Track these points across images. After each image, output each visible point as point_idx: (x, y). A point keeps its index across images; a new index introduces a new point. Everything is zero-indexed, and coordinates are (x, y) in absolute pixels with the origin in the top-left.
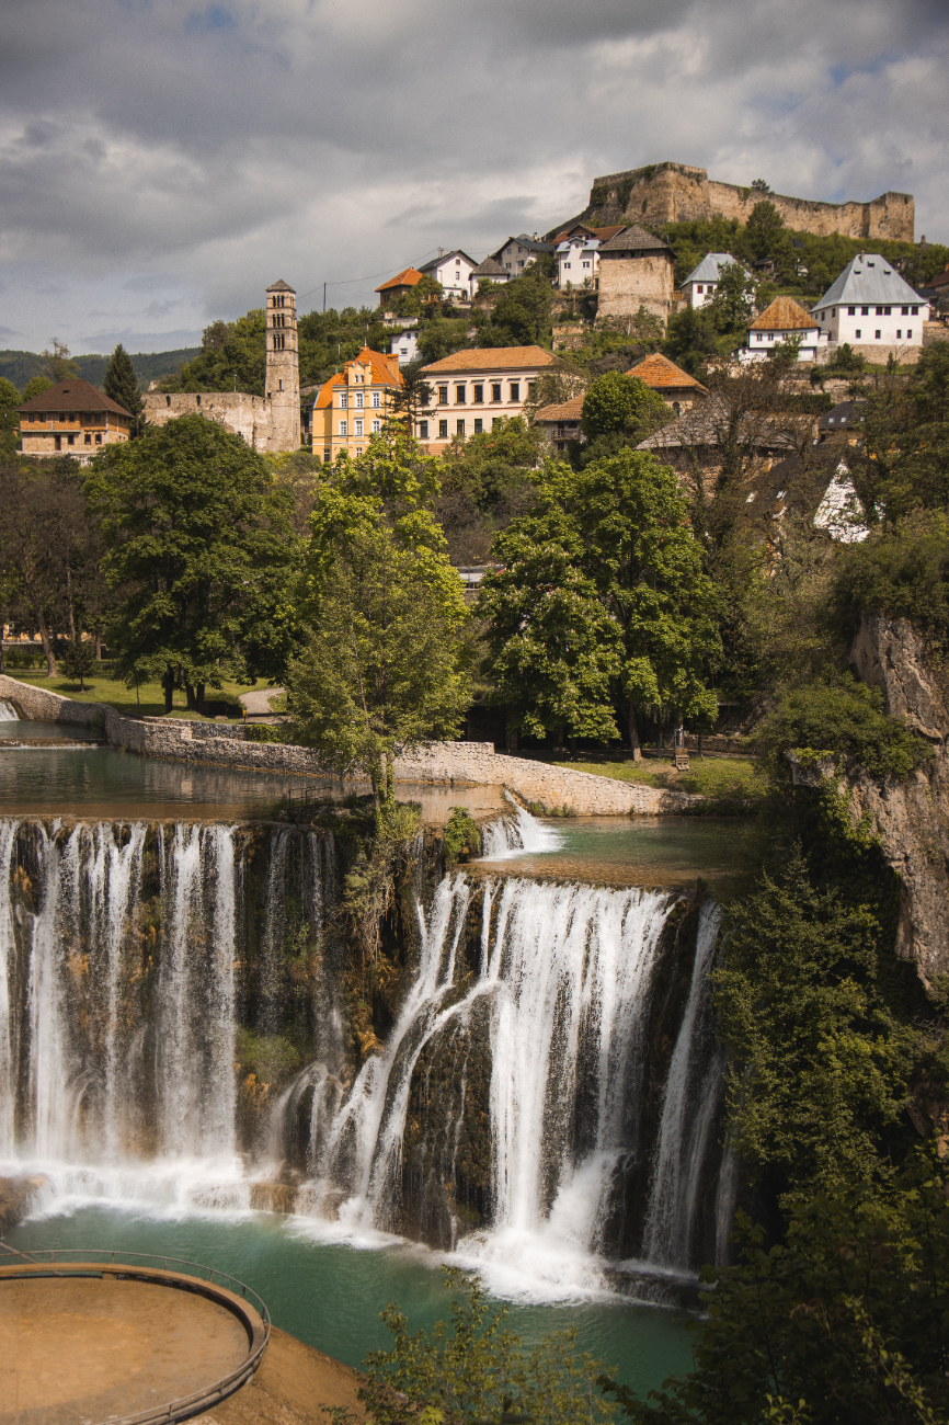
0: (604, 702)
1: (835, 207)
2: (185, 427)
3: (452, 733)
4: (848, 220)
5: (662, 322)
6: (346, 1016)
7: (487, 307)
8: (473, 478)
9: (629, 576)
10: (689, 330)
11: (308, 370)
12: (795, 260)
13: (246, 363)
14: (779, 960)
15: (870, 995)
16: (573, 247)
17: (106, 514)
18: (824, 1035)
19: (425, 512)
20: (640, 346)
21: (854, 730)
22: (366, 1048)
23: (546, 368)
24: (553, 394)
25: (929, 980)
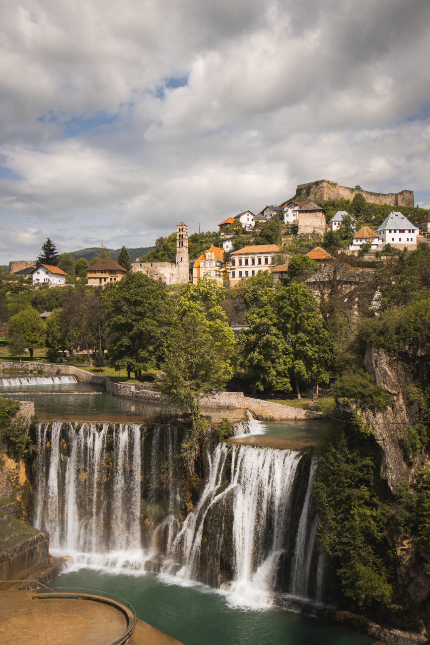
0: (286, 377)
1: (385, 195)
2: (134, 276)
4: (390, 200)
5: (321, 235)
6: (182, 497)
7: (258, 231)
8: (248, 292)
9: (297, 329)
10: (331, 238)
11: (193, 254)
12: (370, 213)
13: (170, 251)
14: (336, 479)
15: (371, 492)
16: (289, 209)
17: (107, 308)
18: (353, 507)
19: (219, 307)
20: (313, 244)
21: (363, 391)
22: (189, 509)
23: (277, 252)
24: (280, 261)
25: (392, 486)
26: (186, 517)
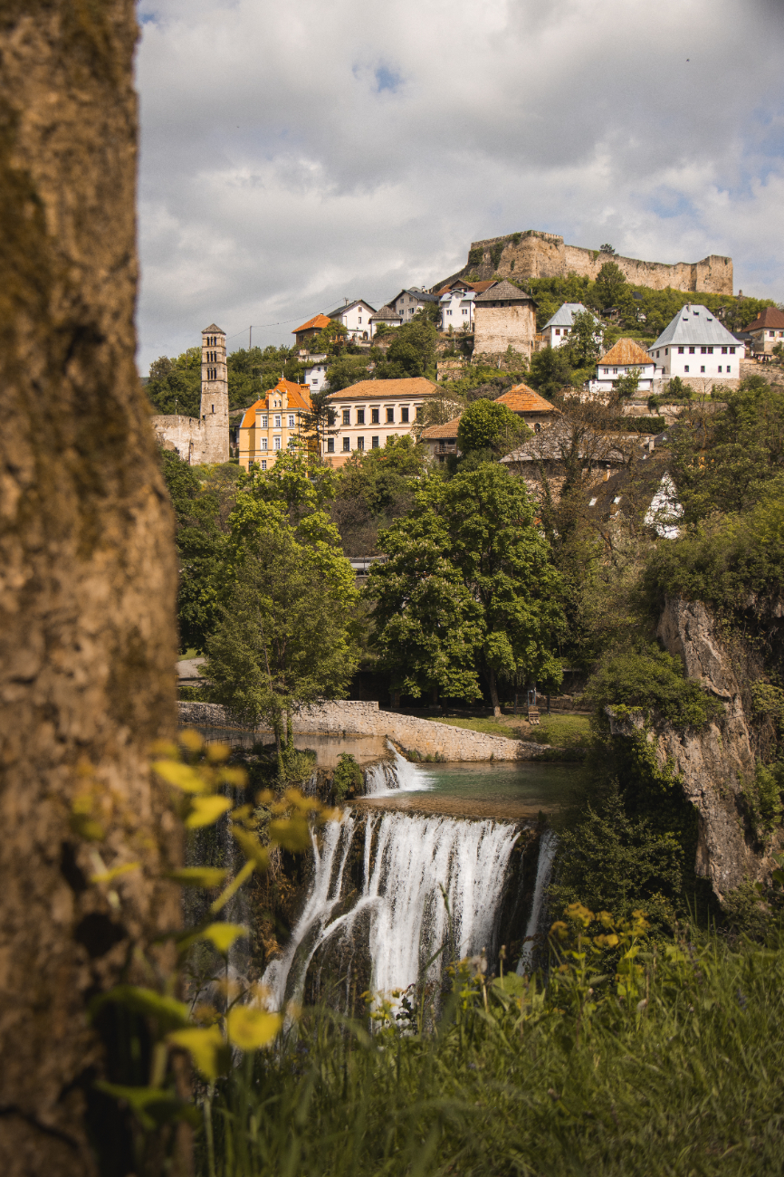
0: (470, 668)
1: (668, 267)
3: (339, 694)
4: (679, 278)
5: (527, 359)
6: (253, 926)
7: (383, 346)
8: (368, 484)
9: (490, 565)
10: (548, 365)
11: (237, 396)
12: (635, 309)
13: (185, 391)
14: (601, 878)
15: (676, 907)
16: (454, 297)
19: (323, 514)
20: (509, 378)
21: (659, 690)
22: (269, 953)
23: (431, 396)
24: (436, 416)
25: (722, 894)
26: (263, 970)
